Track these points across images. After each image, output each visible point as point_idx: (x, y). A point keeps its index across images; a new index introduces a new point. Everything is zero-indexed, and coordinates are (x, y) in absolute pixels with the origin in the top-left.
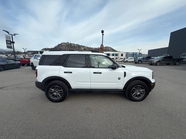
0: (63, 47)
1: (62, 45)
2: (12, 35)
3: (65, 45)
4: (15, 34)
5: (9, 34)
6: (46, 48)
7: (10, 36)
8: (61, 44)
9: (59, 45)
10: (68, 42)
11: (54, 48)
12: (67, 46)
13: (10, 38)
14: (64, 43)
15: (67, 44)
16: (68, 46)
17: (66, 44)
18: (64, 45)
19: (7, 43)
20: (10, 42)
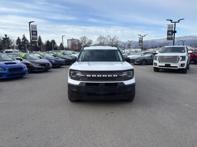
2: (175, 22)
4: (179, 21)
5: (172, 22)
7: (173, 25)
13: (173, 28)
19: (168, 34)
20: (172, 32)
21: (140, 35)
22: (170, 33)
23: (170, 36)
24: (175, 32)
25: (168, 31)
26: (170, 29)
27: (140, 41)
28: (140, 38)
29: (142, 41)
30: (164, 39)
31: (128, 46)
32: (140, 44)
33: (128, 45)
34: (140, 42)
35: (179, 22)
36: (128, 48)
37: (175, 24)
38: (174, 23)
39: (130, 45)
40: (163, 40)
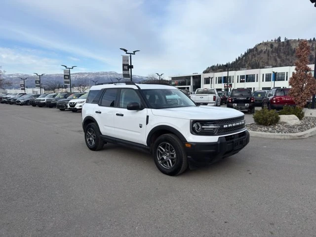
0: (262, 55)
1: (259, 50)
2: (131, 54)
3: (269, 48)
4: (134, 52)
5: (127, 53)
6: (216, 65)
7: (128, 57)
8: (256, 48)
9: (250, 51)
10: (279, 39)
11: (234, 64)
12: (272, 52)
13: (128, 61)
14: (266, 44)
15: (276, 45)
16: (277, 50)
17: (272, 45)
18: (264, 48)
19: (124, 70)
20: (128, 67)
21: (66, 67)
22: (126, 67)
23: (126, 72)
24: (131, 67)
25: (124, 65)
26: (126, 63)
27: (66, 75)
28: (65, 71)
29: (69, 76)
30: (76, 74)
31: (36, 83)
32: (66, 80)
33: (36, 81)
34: (67, 77)
35: (134, 54)
36: (37, 86)
37: (131, 56)
38: (129, 55)
39: (39, 81)
40: (74, 75)
